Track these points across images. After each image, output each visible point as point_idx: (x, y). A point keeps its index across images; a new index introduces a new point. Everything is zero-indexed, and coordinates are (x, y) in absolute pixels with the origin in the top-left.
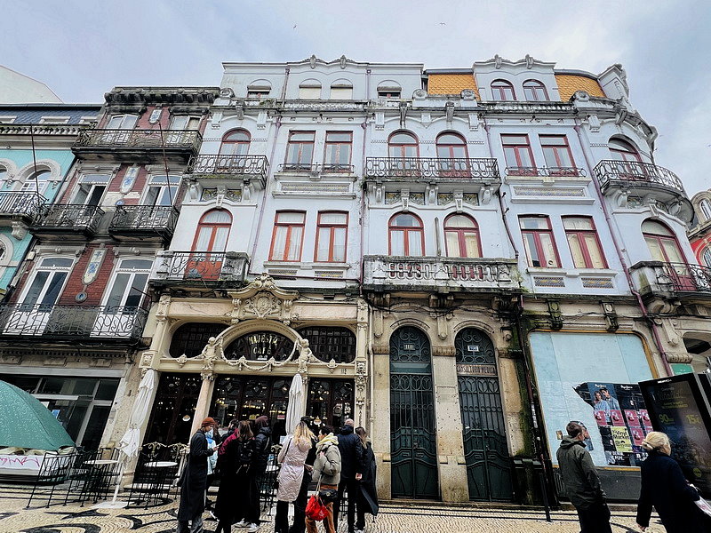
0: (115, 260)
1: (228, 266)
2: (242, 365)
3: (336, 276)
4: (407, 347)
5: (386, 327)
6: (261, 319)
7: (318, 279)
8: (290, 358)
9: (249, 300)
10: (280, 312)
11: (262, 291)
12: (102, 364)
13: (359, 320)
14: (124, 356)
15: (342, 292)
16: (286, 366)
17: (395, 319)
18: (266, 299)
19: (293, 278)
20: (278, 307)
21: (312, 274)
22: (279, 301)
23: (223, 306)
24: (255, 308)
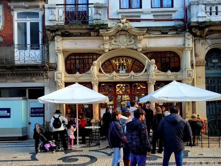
0: (12, 12)
1: (97, 13)
2: (115, 76)
3: (167, 18)
4: (214, 61)
5: (203, 49)
6: (123, 49)
7: (155, 20)
8: (144, 71)
9: (113, 37)
10: (135, 43)
11: (121, 30)
12: (30, 80)
13: (186, 46)
14: (42, 74)
15: (174, 28)
16: (142, 75)
17: (209, 44)
18: (124, 36)
19: (139, 21)
20: (133, 41)
21: (151, 17)
22: (132, 37)
23: (97, 41)
24: (118, 42)
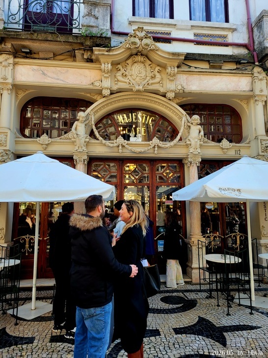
1: (89, 14)
2: (123, 146)
6: (138, 91)
7: (198, 43)
8: (179, 137)
9: (120, 66)
11: (137, 54)
13: (256, 92)
18: (142, 65)
19: (168, 41)
20: (158, 75)
23: (87, 72)
24: (129, 77)
